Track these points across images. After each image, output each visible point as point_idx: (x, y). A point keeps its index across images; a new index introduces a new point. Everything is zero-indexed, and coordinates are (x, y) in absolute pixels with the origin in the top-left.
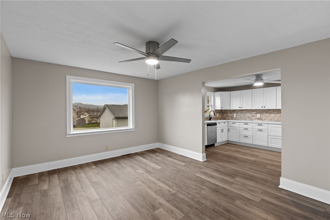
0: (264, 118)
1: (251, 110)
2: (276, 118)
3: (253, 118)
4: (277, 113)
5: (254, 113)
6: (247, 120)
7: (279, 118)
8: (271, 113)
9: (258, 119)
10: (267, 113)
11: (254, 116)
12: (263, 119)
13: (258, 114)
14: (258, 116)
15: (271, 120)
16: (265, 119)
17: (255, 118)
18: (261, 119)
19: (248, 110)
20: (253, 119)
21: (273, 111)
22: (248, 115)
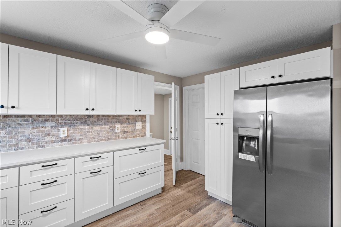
0: (78, 137)
1: (39, 116)
2: (104, 133)
3: (48, 139)
4: (105, 124)
5: (48, 124)
6: (23, 148)
7: (108, 133)
8: (93, 124)
9: (62, 141)
10: (85, 123)
11: (49, 135)
12: (75, 140)
13: (62, 126)
14: (62, 132)
15: (94, 138)
16: (80, 139)
17: (54, 139)
18: (71, 140)
19: (30, 116)
20: (46, 143)
21: (98, 120)
22: (28, 131)
